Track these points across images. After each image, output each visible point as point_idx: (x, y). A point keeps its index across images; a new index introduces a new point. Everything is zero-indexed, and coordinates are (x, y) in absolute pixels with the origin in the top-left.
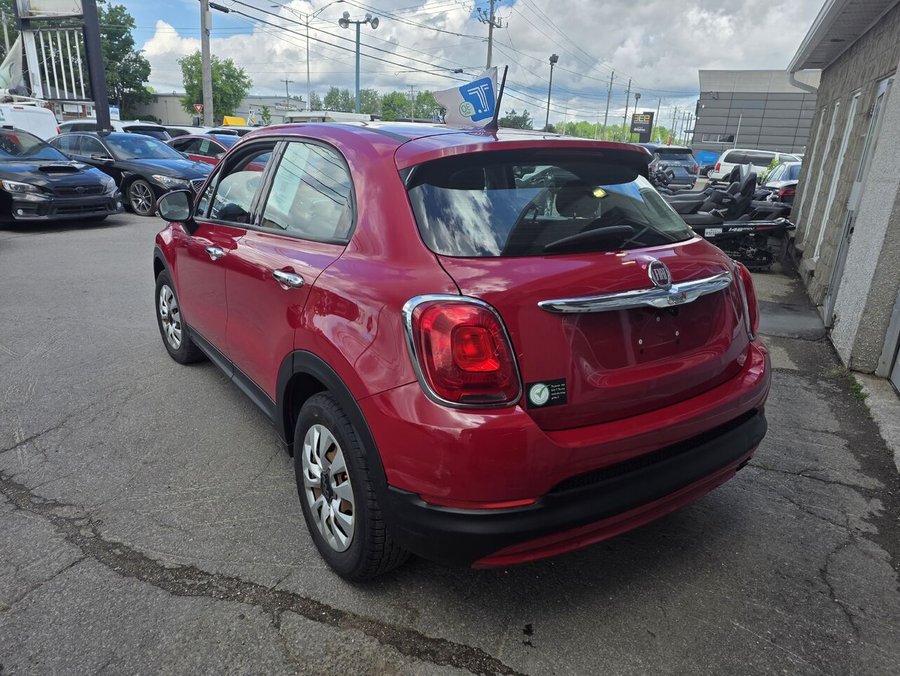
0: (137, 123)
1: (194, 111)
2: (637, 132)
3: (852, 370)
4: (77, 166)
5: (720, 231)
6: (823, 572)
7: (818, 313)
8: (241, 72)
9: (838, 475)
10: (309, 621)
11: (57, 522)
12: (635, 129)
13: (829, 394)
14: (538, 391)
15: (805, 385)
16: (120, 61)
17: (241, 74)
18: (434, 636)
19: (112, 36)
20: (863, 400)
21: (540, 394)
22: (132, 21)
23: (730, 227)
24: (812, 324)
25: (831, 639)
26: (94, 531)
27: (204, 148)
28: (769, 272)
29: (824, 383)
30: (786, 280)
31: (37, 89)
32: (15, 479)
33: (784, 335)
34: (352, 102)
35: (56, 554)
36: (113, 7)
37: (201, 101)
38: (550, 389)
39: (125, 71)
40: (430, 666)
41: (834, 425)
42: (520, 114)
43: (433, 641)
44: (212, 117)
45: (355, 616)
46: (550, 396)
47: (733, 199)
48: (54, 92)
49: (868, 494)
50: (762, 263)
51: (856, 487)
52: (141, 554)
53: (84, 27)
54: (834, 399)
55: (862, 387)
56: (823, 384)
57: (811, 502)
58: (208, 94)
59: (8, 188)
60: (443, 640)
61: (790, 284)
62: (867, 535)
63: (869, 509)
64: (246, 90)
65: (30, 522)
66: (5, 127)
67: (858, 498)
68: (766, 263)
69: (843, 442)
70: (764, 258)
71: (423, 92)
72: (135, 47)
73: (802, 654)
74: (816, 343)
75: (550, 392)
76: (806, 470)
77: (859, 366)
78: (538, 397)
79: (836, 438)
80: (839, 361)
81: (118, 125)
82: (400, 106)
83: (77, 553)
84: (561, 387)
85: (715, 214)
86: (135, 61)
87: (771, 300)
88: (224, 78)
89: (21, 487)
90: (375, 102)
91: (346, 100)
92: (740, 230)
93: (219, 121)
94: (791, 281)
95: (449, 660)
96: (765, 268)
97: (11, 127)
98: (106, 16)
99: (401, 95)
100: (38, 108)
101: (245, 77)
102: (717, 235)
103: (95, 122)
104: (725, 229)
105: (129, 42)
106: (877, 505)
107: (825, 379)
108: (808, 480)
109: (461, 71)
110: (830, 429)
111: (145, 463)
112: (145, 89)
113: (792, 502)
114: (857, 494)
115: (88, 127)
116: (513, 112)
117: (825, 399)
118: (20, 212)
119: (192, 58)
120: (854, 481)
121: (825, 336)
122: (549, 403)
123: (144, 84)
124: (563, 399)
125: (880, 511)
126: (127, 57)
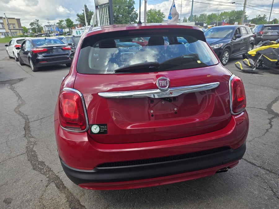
8: (163, 13)
10: (56, 187)
11: (29, 142)
14: (95, 128)
16: (130, 14)
17: (162, 14)
18: (83, 204)
19: (129, 7)
21: (95, 129)
22: (134, 2)
26: (33, 146)
34: (197, 18)
35: (21, 151)
38: (100, 127)
39: (132, 17)
42: (262, 16)
43: (81, 206)
45: (68, 190)
46: (100, 130)
53: (109, 6)
60: (84, 207)
64: (163, 19)
65: (23, 141)
71: (223, 12)
72: (135, 10)
75: (100, 129)
78: (94, 130)
83: (25, 151)
84: (105, 127)
86: (134, 14)
88: (157, 16)
89: (30, 131)
90: (205, 17)
91: (195, 18)
98: (128, 2)
99: (215, 14)
101: (163, 15)
105: (133, 8)
109: (234, 3)
116: (259, 15)
119: (149, 11)
122: (99, 133)
124: (105, 132)
126: (132, 13)
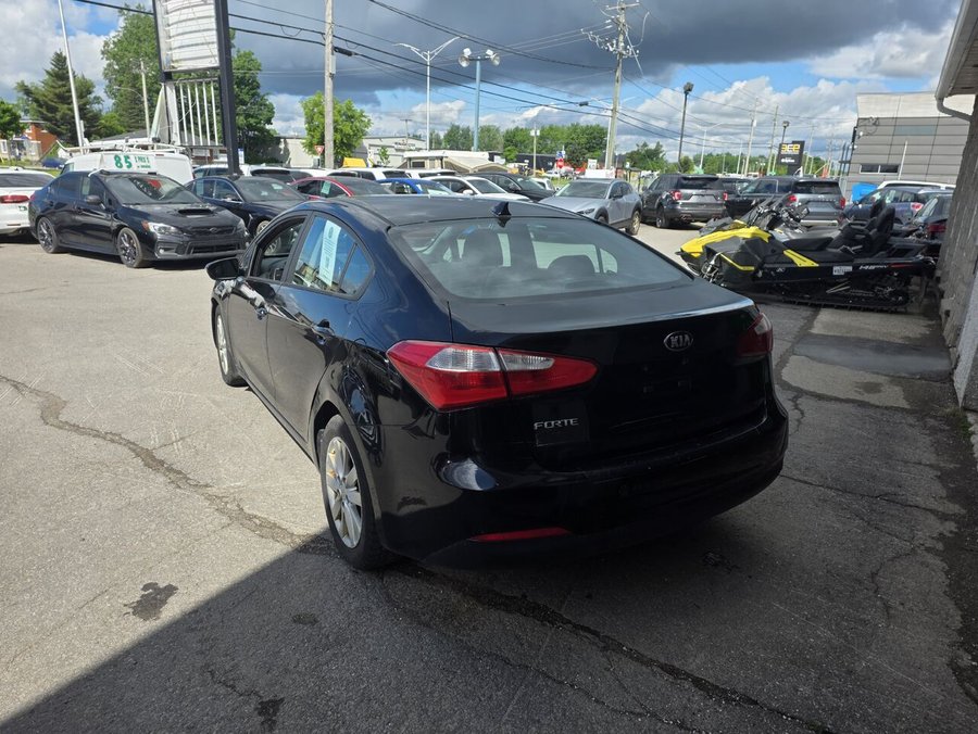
0: (263, 167)
1: (315, 153)
2: (785, 164)
3: (966, 409)
4: (212, 208)
5: (850, 269)
6: (873, 575)
7: (949, 354)
8: (362, 112)
9: (919, 500)
11: (210, 498)
12: (783, 160)
13: (934, 431)
15: (912, 422)
17: (361, 114)
18: (509, 594)
20: (969, 437)
22: (259, 65)
23: (861, 264)
24: (938, 364)
25: (864, 622)
26: (238, 505)
27: (325, 190)
28: (906, 313)
29: (932, 420)
30: (924, 322)
31: (176, 138)
32: (174, 467)
33: (903, 375)
35: (210, 519)
36: (242, 52)
37: (322, 142)
40: (503, 613)
41: (929, 457)
42: (652, 147)
43: (507, 597)
44: (332, 159)
47: (868, 236)
48: (190, 139)
49: (944, 517)
50: (898, 304)
51: (932, 511)
52: (275, 524)
53: (219, 77)
54: (939, 435)
55: (971, 425)
56: (931, 422)
57: (882, 521)
58: (329, 136)
59: (152, 230)
61: (929, 326)
62: (928, 550)
63: (941, 529)
64: (366, 129)
65: (188, 496)
66: (150, 173)
67: (932, 519)
68: (902, 303)
69: (932, 473)
70: (900, 298)
72: (260, 91)
73: (831, 630)
74: (938, 384)
76: (886, 494)
77: (973, 405)
79: (927, 469)
80: (956, 400)
81: (246, 169)
82: (522, 142)
83: (225, 520)
85: (845, 251)
86: (260, 104)
87: (900, 341)
88: (344, 118)
89: (180, 472)
90: (497, 138)
91: (467, 136)
92: (873, 267)
93: (339, 163)
94: (930, 323)
95: (519, 611)
96: (901, 309)
97: (155, 174)
99: (523, 130)
100: (177, 155)
101: (364, 117)
102: (847, 274)
103: (226, 166)
104: (856, 268)
105: (256, 86)
106: (951, 526)
107: (935, 417)
108: (884, 503)
109: (586, 104)
110: (924, 461)
111: (276, 459)
112: (268, 131)
113: (863, 519)
114: (933, 517)
115: (219, 171)
116: (645, 146)
117: (930, 435)
118: (162, 251)
120: (934, 505)
121: (948, 377)
123: (268, 127)
125: (951, 532)
